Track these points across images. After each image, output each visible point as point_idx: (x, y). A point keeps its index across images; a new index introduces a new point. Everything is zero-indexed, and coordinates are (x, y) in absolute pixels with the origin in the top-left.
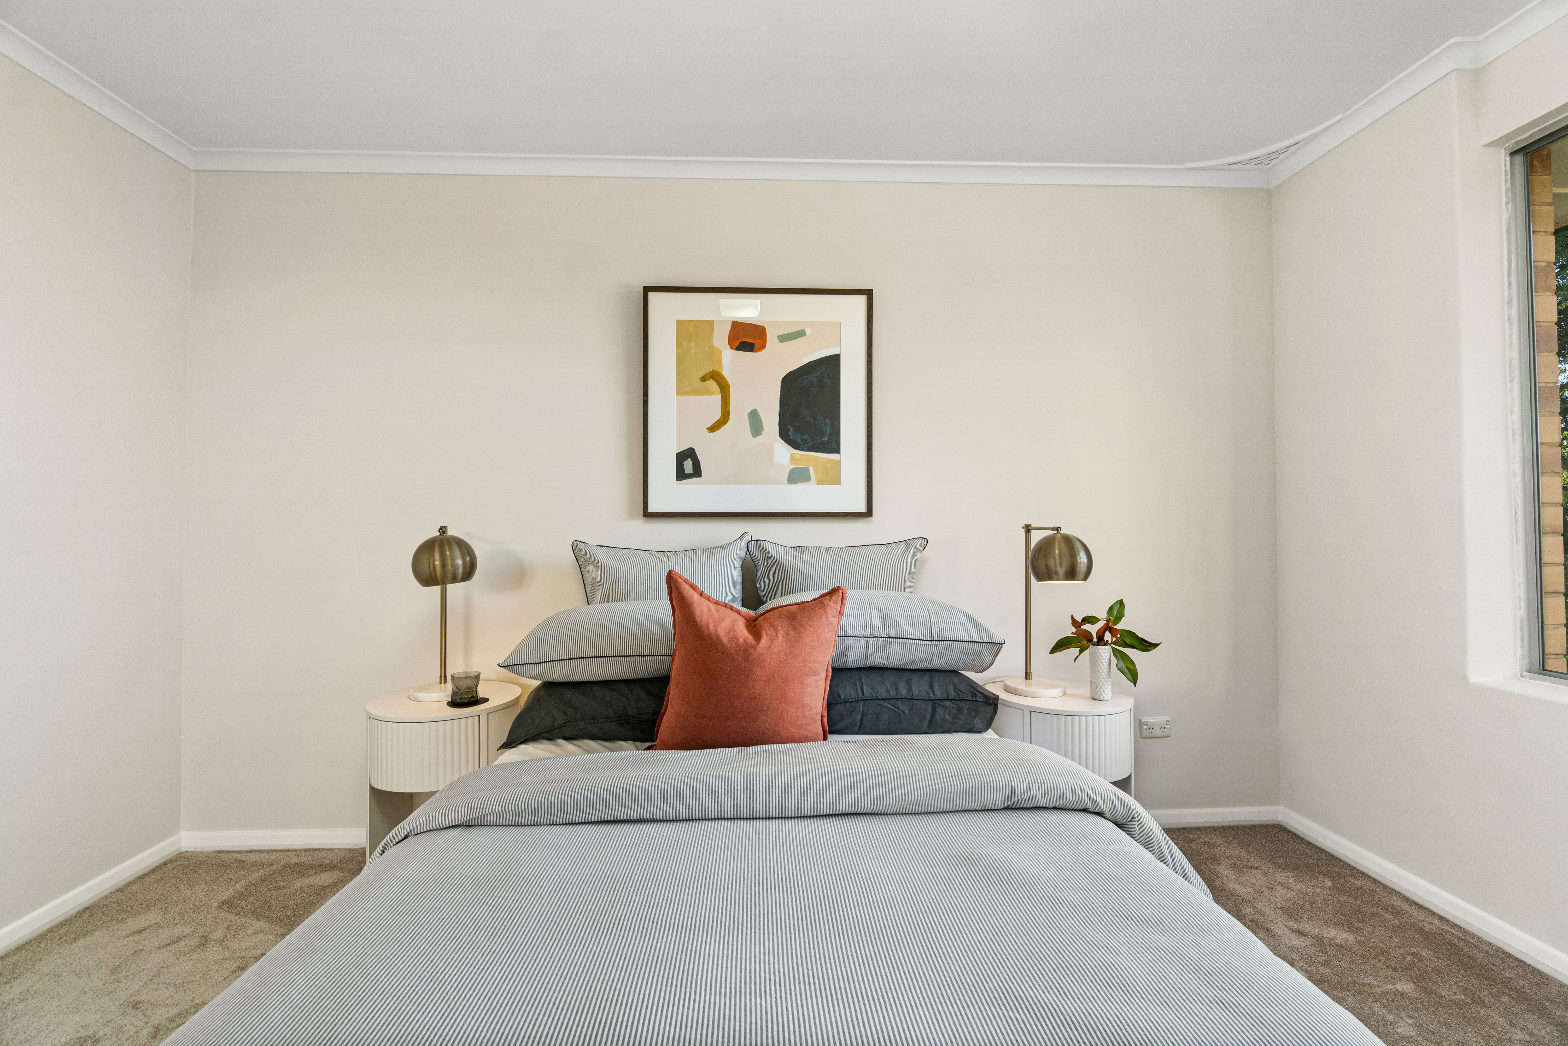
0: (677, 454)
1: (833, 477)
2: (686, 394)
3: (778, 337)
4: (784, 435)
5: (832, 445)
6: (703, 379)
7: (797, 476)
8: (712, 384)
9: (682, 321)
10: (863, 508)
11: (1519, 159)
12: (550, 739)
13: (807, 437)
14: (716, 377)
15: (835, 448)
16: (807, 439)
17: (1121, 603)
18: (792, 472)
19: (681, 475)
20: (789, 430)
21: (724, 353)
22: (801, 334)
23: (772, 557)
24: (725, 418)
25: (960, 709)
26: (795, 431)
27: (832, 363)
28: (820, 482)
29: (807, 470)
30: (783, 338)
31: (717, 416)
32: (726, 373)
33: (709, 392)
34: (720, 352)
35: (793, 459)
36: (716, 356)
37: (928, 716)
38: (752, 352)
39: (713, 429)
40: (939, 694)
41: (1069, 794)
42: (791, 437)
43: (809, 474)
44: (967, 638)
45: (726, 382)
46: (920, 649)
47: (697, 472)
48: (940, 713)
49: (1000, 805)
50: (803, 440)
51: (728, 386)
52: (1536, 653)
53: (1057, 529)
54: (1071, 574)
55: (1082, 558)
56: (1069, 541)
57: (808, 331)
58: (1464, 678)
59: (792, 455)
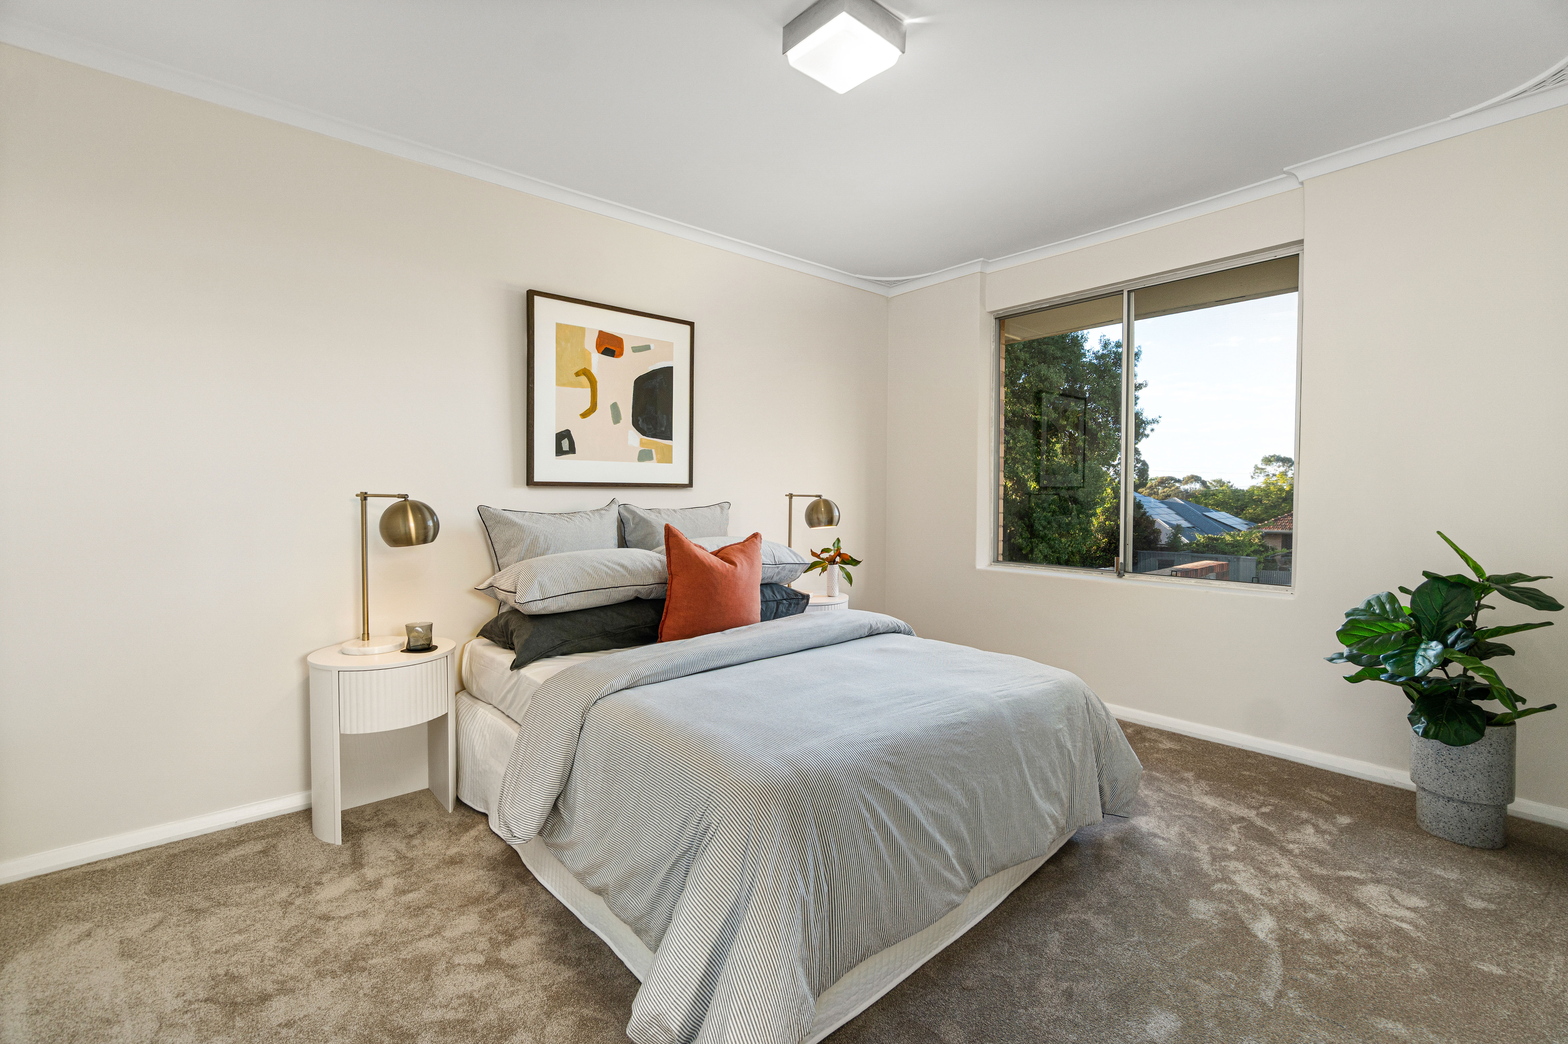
0: (556, 434)
1: (667, 458)
2: (564, 385)
3: (632, 347)
4: (635, 424)
5: (666, 434)
6: (577, 374)
7: (645, 456)
8: (584, 379)
9: (561, 324)
10: (686, 482)
11: (997, 320)
12: (548, 657)
13: (651, 427)
14: (586, 373)
15: (669, 437)
16: (651, 429)
17: (838, 540)
18: (641, 452)
19: (560, 452)
20: (639, 420)
21: (592, 355)
22: (648, 348)
23: (640, 516)
24: (593, 408)
25: (790, 604)
26: (643, 421)
27: (666, 373)
28: (659, 461)
29: (651, 451)
30: (636, 350)
31: (587, 405)
32: (594, 371)
33: (581, 385)
34: (590, 353)
35: (642, 443)
36: (586, 357)
37: (775, 611)
38: (613, 357)
39: (584, 415)
40: (779, 597)
41: (890, 625)
42: (640, 426)
43: (652, 455)
44: (793, 562)
45: (595, 379)
46: (769, 570)
47: (572, 450)
48: (781, 607)
49: (866, 634)
50: (648, 429)
51: (596, 382)
52: (996, 554)
53: (820, 496)
54: (830, 522)
55: (836, 513)
56: (827, 504)
57: (652, 347)
58: (974, 567)
59: (641, 439)
